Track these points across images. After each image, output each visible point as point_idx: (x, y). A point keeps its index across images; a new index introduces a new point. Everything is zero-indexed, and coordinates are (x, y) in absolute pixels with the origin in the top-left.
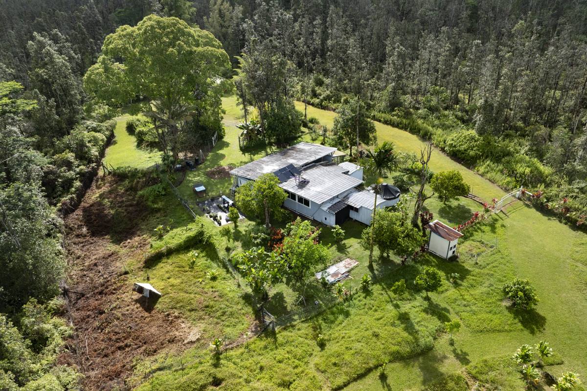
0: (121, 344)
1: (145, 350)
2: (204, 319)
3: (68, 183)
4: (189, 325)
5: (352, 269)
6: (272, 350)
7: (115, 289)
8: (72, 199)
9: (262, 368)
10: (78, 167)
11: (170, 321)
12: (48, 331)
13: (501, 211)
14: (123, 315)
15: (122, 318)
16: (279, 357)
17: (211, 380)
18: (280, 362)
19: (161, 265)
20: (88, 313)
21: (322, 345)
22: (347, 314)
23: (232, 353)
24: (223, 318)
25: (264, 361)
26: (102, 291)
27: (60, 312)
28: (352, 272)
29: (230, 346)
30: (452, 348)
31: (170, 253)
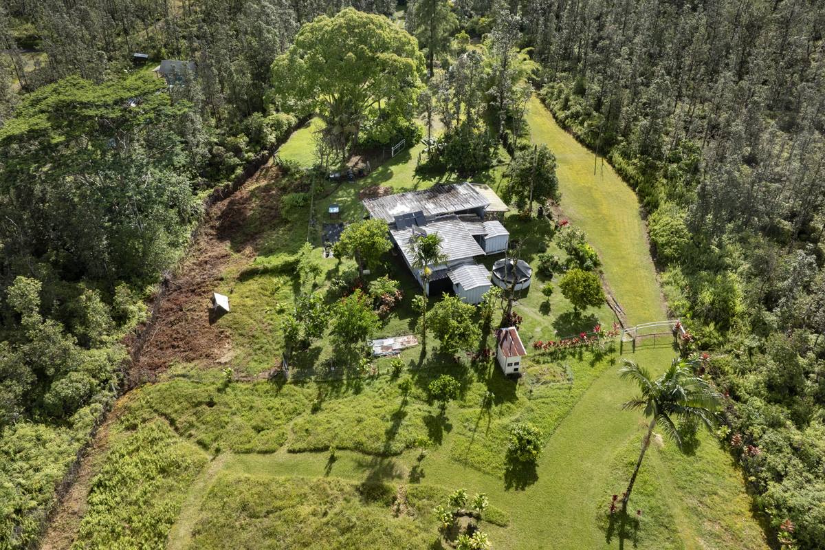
0: (176, 344)
1: (186, 356)
2: (244, 347)
3: (232, 169)
4: (230, 347)
5: (407, 348)
6: (271, 396)
7: (204, 292)
8: (227, 186)
9: (251, 408)
10: (247, 153)
11: (220, 338)
12: (132, 312)
13: (634, 341)
14: (192, 318)
15: (190, 321)
16: (271, 404)
17: (208, 400)
18: (269, 409)
19: (251, 281)
20: (174, 306)
21: (315, 410)
22: (358, 391)
23: (240, 385)
24: (258, 352)
25: (258, 402)
26: (195, 289)
27: (149, 300)
28: (406, 351)
29: (242, 379)
30: (416, 463)
31: (266, 272)
